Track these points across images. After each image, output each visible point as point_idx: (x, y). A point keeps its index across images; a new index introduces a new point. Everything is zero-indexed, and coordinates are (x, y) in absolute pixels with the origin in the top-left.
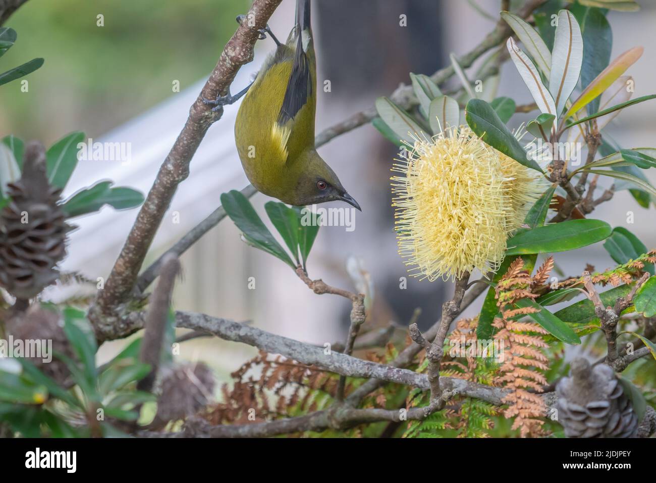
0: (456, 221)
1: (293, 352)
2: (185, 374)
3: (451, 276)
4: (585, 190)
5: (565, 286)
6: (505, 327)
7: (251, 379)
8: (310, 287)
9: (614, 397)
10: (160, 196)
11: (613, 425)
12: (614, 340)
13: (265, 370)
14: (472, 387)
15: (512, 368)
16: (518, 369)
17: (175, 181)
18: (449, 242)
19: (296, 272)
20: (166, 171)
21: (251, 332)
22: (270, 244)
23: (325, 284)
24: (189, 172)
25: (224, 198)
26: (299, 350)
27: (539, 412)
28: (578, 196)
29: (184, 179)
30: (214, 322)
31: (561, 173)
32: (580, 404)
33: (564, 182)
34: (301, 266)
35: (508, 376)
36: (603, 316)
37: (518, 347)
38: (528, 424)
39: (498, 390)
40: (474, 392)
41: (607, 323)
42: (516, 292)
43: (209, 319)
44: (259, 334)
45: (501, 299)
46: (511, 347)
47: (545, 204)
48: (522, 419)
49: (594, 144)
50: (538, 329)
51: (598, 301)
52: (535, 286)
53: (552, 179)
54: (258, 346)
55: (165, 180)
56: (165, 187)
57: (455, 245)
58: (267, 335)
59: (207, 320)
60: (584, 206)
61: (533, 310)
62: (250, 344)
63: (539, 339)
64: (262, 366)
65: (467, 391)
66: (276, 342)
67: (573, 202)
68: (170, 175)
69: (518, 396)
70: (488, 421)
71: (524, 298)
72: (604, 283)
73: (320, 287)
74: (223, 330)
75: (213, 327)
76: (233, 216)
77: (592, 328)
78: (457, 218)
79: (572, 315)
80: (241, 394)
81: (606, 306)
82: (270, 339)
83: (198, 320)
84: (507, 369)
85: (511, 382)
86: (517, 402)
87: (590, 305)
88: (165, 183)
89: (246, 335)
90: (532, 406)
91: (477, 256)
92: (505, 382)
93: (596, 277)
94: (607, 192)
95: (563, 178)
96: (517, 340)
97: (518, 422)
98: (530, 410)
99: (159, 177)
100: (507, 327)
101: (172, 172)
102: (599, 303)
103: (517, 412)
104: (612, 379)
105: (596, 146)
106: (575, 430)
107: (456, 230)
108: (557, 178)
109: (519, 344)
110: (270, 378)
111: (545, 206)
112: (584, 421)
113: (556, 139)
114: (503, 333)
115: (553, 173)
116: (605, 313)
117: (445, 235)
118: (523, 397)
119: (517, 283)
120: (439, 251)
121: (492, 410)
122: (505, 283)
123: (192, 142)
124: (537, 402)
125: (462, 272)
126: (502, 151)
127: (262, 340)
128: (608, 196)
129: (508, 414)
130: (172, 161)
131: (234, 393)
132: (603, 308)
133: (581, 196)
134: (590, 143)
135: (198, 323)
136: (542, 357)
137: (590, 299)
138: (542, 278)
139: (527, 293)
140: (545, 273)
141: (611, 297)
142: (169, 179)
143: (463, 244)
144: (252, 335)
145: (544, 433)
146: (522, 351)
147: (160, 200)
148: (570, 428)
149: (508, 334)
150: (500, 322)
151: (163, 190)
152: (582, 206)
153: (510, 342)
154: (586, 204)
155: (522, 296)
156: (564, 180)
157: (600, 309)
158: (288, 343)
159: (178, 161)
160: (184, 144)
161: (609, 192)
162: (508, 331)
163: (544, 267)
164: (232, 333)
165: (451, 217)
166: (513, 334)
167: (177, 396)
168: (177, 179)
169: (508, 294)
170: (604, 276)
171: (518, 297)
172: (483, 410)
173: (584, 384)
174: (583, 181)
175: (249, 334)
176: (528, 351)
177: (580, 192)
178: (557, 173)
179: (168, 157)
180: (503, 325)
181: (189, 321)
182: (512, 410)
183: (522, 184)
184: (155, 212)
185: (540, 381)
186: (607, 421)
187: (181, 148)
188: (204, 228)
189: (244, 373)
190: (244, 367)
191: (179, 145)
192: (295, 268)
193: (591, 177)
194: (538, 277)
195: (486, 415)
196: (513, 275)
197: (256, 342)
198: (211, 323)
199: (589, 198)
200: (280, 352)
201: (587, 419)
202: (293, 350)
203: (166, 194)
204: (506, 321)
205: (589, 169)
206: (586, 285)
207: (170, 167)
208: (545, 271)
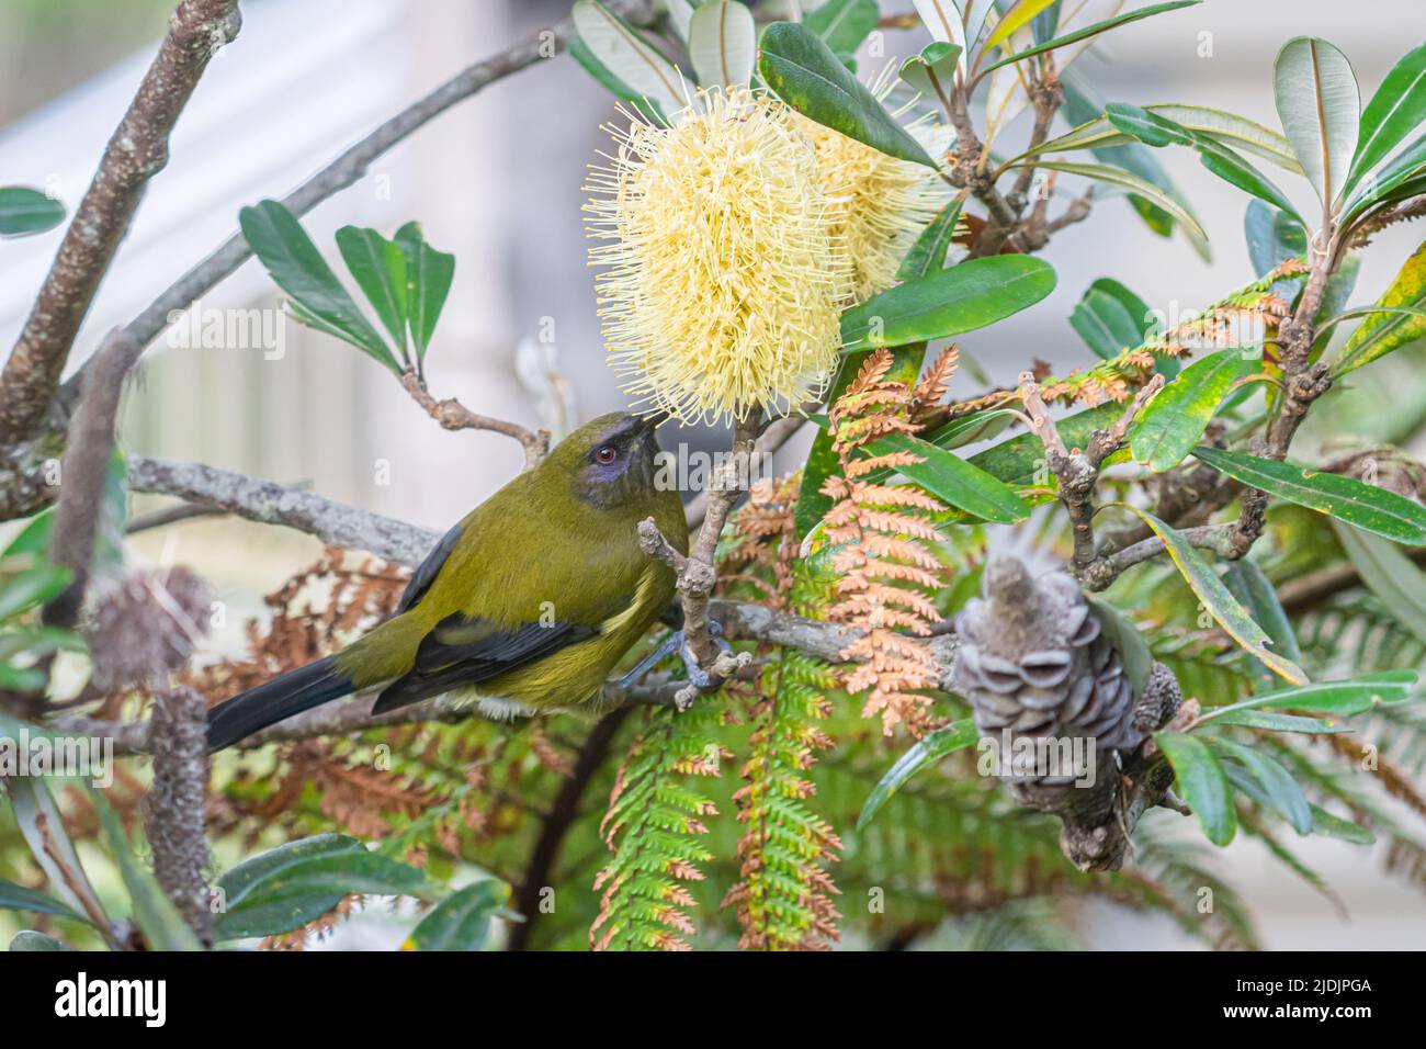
0: (730, 299)
1: (394, 547)
2: (147, 591)
3: (723, 413)
4: (1027, 203)
5: (984, 407)
6: (849, 496)
7: (307, 608)
8: (433, 415)
9: (1079, 643)
10: (105, 207)
11: (1078, 704)
12: (1087, 521)
13: (337, 590)
14: (780, 622)
15: (864, 585)
16: (876, 586)
17: (139, 175)
18: (716, 343)
19: (401, 381)
20: (118, 153)
21: (303, 504)
22: (347, 319)
23: (465, 410)
24: (168, 156)
25: (247, 216)
26: (408, 541)
27: (922, 678)
28: (1013, 216)
29: (157, 169)
30: (225, 481)
31: (975, 168)
32: (1007, 658)
33: (984, 187)
34: (411, 370)
35: (855, 604)
36: (1063, 469)
37: (879, 537)
38: (899, 705)
39: (836, 628)
40: (786, 634)
41: (1072, 484)
42: (873, 422)
43: (213, 475)
44: (321, 507)
45: (842, 436)
46: (862, 539)
47: (940, 236)
48: (885, 693)
49: (1048, 104)
50: (922, 501)
51: (1051, 436)
52: (917, 410)
53: (955, 181)
54: (319, 533)
55: (117, 171)
56: (117, 189)
57: (728, 348)
58: (338, 510)
59: (208, 478)
60: (1028, 234)
61: (909, 459)
62: (302, 529)
63: (922, 521)
64: (332, 580)
65: (771, 632)
66: (357, 524)
67: (1003, 230)
68: (128, 162)
69: (877, 644)
70: (819, 699)
71: (889, 432)
72: (1069, 401)
73: (453, 414)
74: (243, 499)
75: (222, 493)
76: (266, 258)
77: (1039, 496)
78: (729, 292)
79: (998, 467)
80: (285, 643)
81: (1070, 447)
82: (345, 519)
83: (189, 477)
84: (854, 587)
85: (862, 614)
86: (873, 658)
87: (1036, 445)
88: (117, 179)
89: (294, 509)
90: (907, 665)
91: (777, 371)
92: (849, 616)
93: (1050, 387)
94: (1076, 204)
95: (978, 178)
96: (875, 526)
97: (876, 701)
98: (901, 675)
99: (103, 166)
100: (853, 496)
101: (132, 155)
102: (1054, 441)
103: (873, 680)
104: (1078, 603)
105: (1052, 107)
106: (997, 713)
107: (729, 317)
108: (967, 179)
109: (879, 531)
110: (349, 606)
111: (941, 241)
112: (1014, 695)
113: (964, 95)
114: (846, 509)
115: (958, 169)
116: (1067, 462)
117: (706, 329)
118: (886, 647)
119: (877, 403)
120: (694, 361)
121: (827, 675)
122: (851, 402)
123: (175, 90)
124: (917, 656)
125: (746, 406)
126: (843, 131)
127: (328, 521)
128: (1080, 211)
129: (856, 682)
130: (132, 131)
131: (272, 639)
132: (1063, 453)
133: (1019, 217)
134: (1038, 100)
135: (189, 483)
136: (929, 560)
137: (1035, 432)
138: (932, 391)
139: (898, 422)
140: (940, 381)
141: (1080, 428)
142: (125, 171)
143: (745, 346)
144: (307, 511)
145: (932, 723)
146: (885, 546)
147: (107, 217)
148: (987, 709)
149: (855, 511)
150: (837, 486)
151: (112, 195)
152: (1023, 234)
153: (861, 529)
154: (1031, 230)
155: (887, 428)
156: (982, 183)
157: (1056, 454)
158: (383, 526)
159: (146, 132)
160: (157, 94)
161: (1082, 204)
162: (855, 504)
163: (936, 367)
164: (265, 507)
165: (717, 290)
166: (866, 511)
167: (129, 637)
168: (142, 170)
169: (857, 425)
170: (1067, 385)
171: (877, 432)
172: (809, 677)
173: (1014, 615)
174: (1025, 184)
175: (300, 507)
176: (898, 549)
177: (1018, 208)
178: (967, 167)
179: (123, 124)
180: (844, 493)
181: (171, 479)
182: (864, 676)
183: (890, 192)
184: (96, 243)
185: (924, 613)
186: (1065, 693)
187: (152, 103)
188: (206, 279)
189: (292, 597)
190: (293, 584)
191: (146, 95)
192: (402, 373)
193: (1041, 175)
194: (925, 390)
195: (816, 687)
196: (867, 384)
197: (315, 524)
198: (218, 484)
199: (1037, 218)
200: (367, 547)
201: (1024, 688)
202: (394, 542)
203: (119, 204)
204: (851, 483)
205: (1037, 158)
206: (1028, 401)
207: (127, 144)
208: (940, 376)
